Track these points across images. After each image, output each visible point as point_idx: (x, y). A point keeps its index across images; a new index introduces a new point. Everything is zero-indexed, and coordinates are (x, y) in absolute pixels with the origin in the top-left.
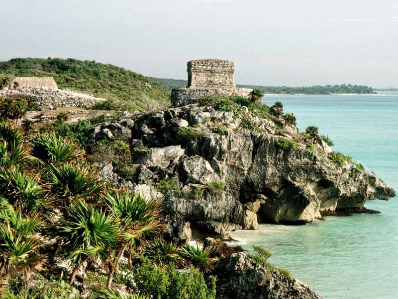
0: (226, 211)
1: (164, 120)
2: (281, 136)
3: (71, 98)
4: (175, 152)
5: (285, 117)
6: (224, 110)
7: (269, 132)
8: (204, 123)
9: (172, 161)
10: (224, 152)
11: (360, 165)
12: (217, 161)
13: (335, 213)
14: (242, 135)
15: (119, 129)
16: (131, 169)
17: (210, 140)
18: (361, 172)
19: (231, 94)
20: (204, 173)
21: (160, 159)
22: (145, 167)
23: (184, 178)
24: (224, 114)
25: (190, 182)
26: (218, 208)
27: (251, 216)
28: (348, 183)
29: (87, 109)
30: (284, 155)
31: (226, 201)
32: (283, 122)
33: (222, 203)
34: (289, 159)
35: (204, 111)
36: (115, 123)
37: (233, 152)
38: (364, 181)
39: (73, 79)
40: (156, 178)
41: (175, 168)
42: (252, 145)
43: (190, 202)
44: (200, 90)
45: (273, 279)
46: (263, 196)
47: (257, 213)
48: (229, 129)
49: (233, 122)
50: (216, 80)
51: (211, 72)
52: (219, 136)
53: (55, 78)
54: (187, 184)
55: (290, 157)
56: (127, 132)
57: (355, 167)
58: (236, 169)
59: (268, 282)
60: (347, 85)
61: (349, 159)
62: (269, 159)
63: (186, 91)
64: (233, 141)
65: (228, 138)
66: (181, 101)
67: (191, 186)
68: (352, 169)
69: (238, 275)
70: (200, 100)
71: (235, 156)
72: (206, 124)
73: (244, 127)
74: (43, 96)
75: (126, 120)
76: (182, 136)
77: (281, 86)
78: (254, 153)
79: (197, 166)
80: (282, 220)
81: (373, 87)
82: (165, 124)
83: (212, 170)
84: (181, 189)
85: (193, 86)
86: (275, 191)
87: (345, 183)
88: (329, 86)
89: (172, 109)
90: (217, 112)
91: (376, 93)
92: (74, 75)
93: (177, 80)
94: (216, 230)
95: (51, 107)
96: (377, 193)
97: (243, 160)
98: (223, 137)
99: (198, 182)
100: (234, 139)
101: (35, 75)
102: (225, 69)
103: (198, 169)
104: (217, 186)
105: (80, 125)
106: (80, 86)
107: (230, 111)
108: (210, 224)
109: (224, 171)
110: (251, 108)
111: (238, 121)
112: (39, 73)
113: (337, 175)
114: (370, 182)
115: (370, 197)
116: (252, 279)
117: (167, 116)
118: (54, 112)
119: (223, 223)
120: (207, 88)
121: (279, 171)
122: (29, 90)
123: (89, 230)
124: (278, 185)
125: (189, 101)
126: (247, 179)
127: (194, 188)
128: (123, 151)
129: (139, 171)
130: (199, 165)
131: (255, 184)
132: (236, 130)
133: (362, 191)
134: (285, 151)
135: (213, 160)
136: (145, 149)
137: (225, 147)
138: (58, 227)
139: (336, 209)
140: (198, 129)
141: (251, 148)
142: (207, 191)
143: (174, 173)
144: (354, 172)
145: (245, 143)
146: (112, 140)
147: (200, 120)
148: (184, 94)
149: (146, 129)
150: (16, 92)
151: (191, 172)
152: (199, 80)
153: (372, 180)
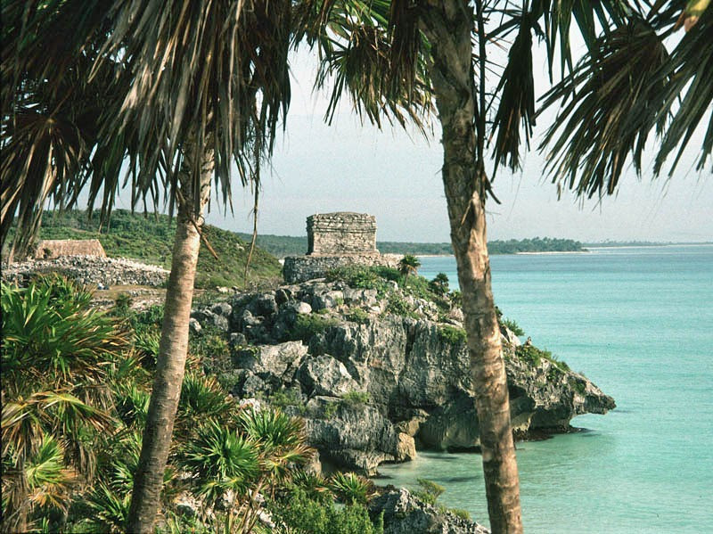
0: (371, 435)
1: (276, 304)
2: (447, 324)
3: (131, 272)
4: (295, 351)
5: (452, 295)
6: (362, 287)
7: (429, 318)
8: (334, 307)
9: (290, 364)
10: (364, 349)
11: (563, 363)
12: (355, 362)
13: (528, 434)
14: (390, 323)
15: (211, 318)
16: (232, 377)
17: (344, 332)
18: (564, 374)
19: (371, 263)
20: (338, 379)
21: (272, 362)
22: (251, 373)
23: (309, 388)
24: (363, 293)
25: (318, 394)
26: (360, 431)
27: (407, 442)
28: (546, 390)
29: (155, 288)
30: (451, 351)
31: (370, 420)
32: (450, 303)
33: (364, 424)
34: (460, 358)
35: (333, 290)
36: (204, 309)
37: (377, 349)
38: (569, 387)
39: (127, 241)
40: (268, 389)
41: (295, 374)
42: (405, 338)
43: (318, 422)
44: (326, 259)
45: (447, 522)
46: (422, 412)
47: (414, 437)
48: (372, 315)
49: (377, 304)
50: (350, 243)
51: (342, 231)
52: (357, 326)
53: (100, 239)
54: (313, 397)
55: (461, 354)
56: (222, 321)
57: (556, 366)
58: (382, 373)
59: (440, 527)
60: (541, 238)
61: (546, 355)
62: (430, 358)
63: (306, 260)
64: (377, 332)
65: (370, 328)
66: (299, 275)
67: (319, 400)
68: (551, 370)
69: (400, 519)
70: (327, 272)
71: (380, 354)
72: (337, 308)
73: (393, 311)
74: (89, 269)
75: (219, 304)
76: (302, 327)
77: (441, 243)
78: (408, 350)
79: (327, 370)
80: (452, 446)
81: (582, 242)
82: (276, 310)
83: (350, 377)
84: (305, 404)
85: (316, 253)
86: (441, 404)
87: (542, 390)
88: (514, 241)
89: (286, 287)
90: (353, 291)
91: (586, 250)
92: (127, 234)
93: (280, 237)
94: (357, 463)
95: (101, 285)
96: (588, 404)
97: (393, 360)
98: (363, 327)
99: (330, 394)
100: (378, 329)
101: (70, 237)
102: (363, 226)
103: (328, 375)
104: (356, 399)
105: (153, 313)
106: (138, 251)
107: (372, 288)
108: (349, 454)
109: (366, 377)
110: (402, 283)
111: (383, 303)
112: (76, 233)
113: (529, 379)
114: (578, 388)
115: (578, 410)
116: (419, 523)
117: (280, 298)
118: (107, 294)
119: (367, 453)
120: (337, 255)
121: (444, 375)
122: (67, 261)
123: (224, 456)
124: (444, 396)
125: (311, 274)
126: (399, 387)
127: (324, 402)
128: (220, 350)
129: (243, 379)
130: (331, 369)
131: (411, 395)
132: (381, 316)
133: (567, 402)
134: (453, 345)
135: (349, 360)
136: (250, 348)
137: (365, 341)
138: (186, 454)
139: (530, 428)
140: (327, 316)
141: (404, 343)
142: (343, 407)
143: (293, 381)
144: (555, 374)
145: (395, 336)
146: (201, 335)
147: (328, 303)
148: (303, 265)
149: (250, 318)
150: (47, 264)
151: (318, 379)
152: (324, 243)
153: (580, 384)
